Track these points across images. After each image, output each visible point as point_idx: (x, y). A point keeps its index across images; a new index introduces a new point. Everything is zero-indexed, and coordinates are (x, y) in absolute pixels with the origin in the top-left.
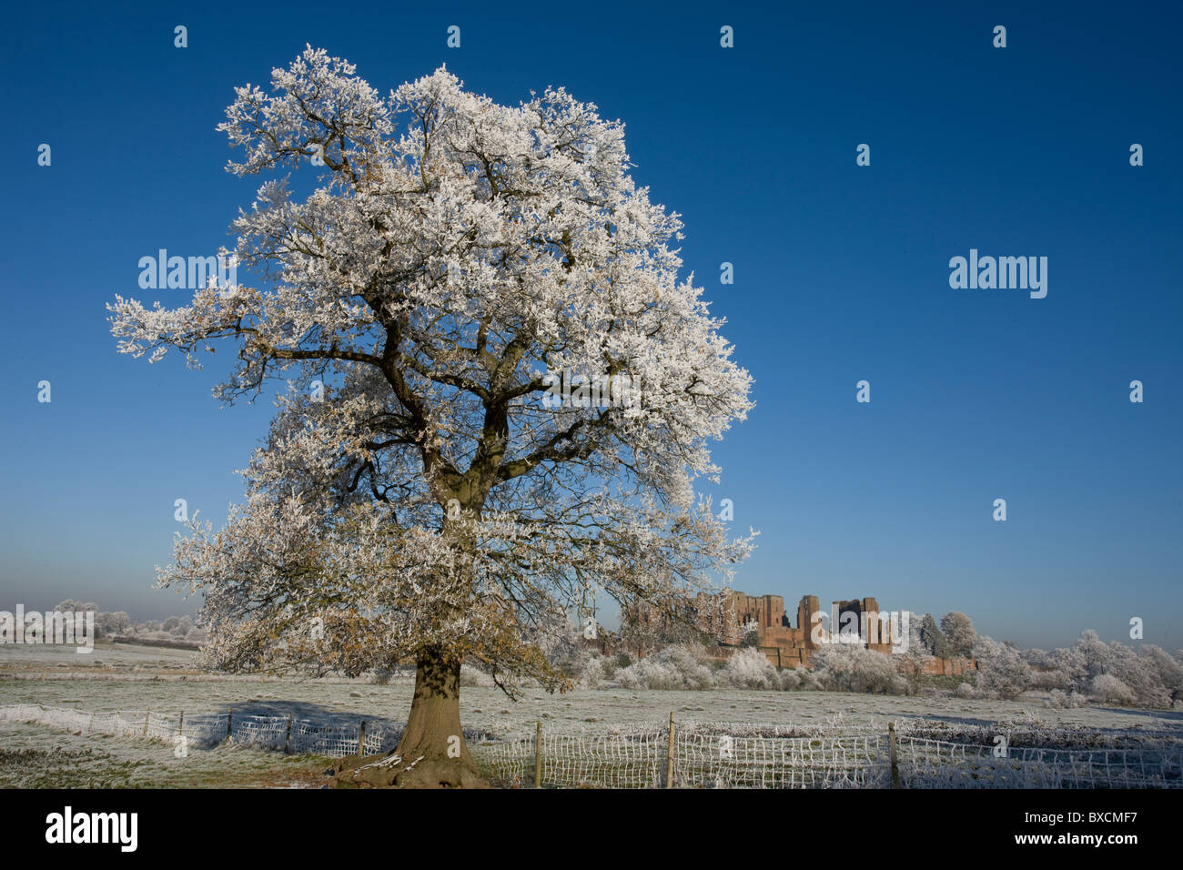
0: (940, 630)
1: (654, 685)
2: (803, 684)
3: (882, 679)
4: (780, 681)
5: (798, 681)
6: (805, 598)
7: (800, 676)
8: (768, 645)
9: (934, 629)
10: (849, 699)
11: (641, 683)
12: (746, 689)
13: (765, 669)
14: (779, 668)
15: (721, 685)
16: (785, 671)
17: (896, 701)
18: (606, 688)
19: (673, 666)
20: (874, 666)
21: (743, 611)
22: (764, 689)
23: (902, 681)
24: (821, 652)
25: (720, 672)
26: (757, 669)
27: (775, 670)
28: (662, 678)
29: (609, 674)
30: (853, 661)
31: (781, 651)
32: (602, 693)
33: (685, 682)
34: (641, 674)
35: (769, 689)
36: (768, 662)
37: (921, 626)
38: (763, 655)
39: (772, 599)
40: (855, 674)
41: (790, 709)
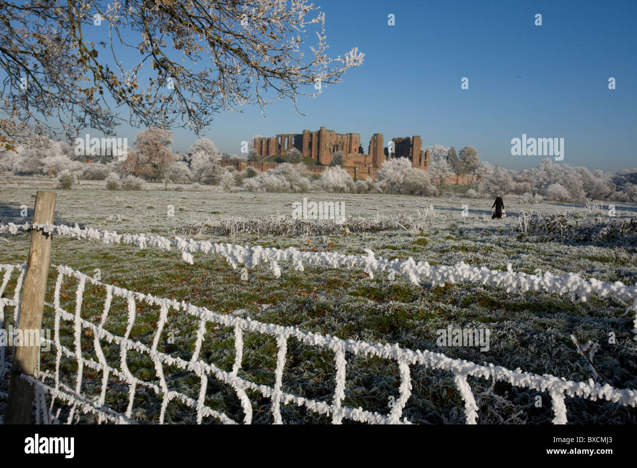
0: (458, 157)
1: (270, 189)
2: (370, 189)
3: (420, 187)
4: (355, 187)
5: (367, 187)
6: (375, 135)
7: (368, 184)
8: (349, 165)
9: (454, 156)
10: (399, 199)
11: (261, 188)
12: (332, 192)
13: (346, 179)
14: (355, 180)
15: (316, 189)
16: (359, 181)
17: (429, 200)
18: (237, 191)
19: (283, 177)
20: (416, 178)
21: (333, 143)
22: (344, 192)
23: (433, 188)
24: (383, 169)
25: (316, 181)
26: (340, 179)
27: (352, 180)
28: (276, 185)
29: (239, 182)
30: (403, 175)
31: (357, 169)
32: (233, 195)
33: (292, 187)
34: (261, 182)
35: (347, 193)
36: (348, 175)
37: (447, 155)
38: (345, 171)
39: (353, 135)
40: (404, 184)
41: (362, 205)
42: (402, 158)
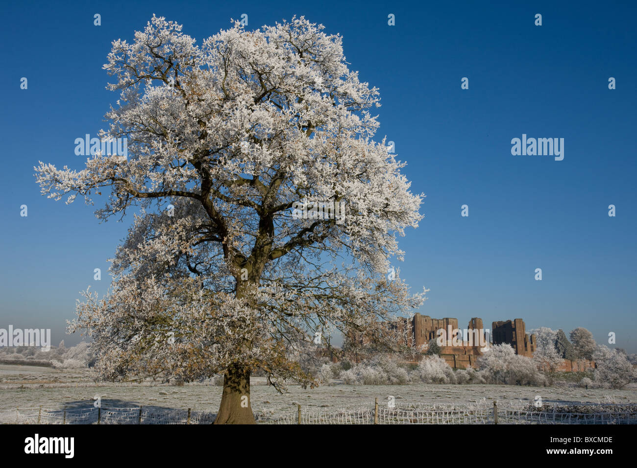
0: (569, 340)
1: (368, 382)
2: (471, 379)
3: (527, 375)
4: (455, 378)
5: (468, 377)
6: (473, 319)
7: (469, 374)
8: (447, 353)
9: (565, 340)
10: (503, 389)
11: (359, 381)
12: (431, 383)
13: (445, 369)
14: (455, 369)
15: (415, 381)
16: (459, 370)
17: (536, 390)
18: (335, 384)
19: (380, 369)
20: (521, 366)
21: (429, 329)
22: (444, 383)
23: (542, 377)
24: (484, 357)
25: (413, 372)
26: (439, 370)
27: (452, 370)
28: (373, 377)
29: (336, 375)
30: (507, 363)
31: (456, 357)
32: (331, 388)
33: (389, 379)
34: (358, 375)
35: (447, 384)
36: (446, 365)
37: (556, 338)
38: (443, 360)
39: (450, 320)
40: (508, 372)
41: (462, 397)
42: (503, 344)
